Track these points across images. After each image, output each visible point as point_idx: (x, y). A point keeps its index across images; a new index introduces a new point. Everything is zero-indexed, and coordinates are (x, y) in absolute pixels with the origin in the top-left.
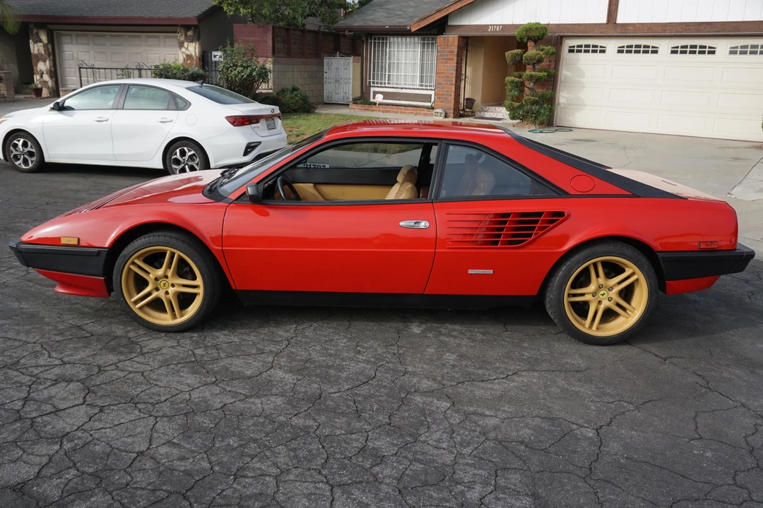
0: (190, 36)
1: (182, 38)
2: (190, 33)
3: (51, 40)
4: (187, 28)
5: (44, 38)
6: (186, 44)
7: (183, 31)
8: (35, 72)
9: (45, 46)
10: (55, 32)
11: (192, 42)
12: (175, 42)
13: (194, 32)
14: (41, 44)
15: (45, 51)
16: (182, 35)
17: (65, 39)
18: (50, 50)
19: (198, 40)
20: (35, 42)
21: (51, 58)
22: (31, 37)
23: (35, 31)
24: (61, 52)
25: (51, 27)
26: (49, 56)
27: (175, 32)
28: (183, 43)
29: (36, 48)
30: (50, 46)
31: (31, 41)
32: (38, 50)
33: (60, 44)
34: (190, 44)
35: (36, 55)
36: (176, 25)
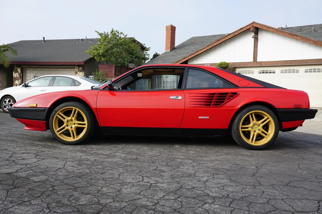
0: (80, 70)
1: (77, 70)
2: (80, 68)
3: (22, 72)
4: (79, 66)
5: (19, 70)
6: (78, 73)
7: (77, 67)
8: (14, 84)
9: (19, 74)
10: (24, 69)
11: (81, 72)
12: (74, 72)
13: (82, 68)
14: (18, 73)
15: (19, 76)
16: (77, 69)
17: (28, 72)
18: (21, 76)
19: (84, 71)
20: (15, 72)
21: (21, 79)
22: (14, 70)
23: (16, 68)
24: (26, 76)
25: (23, 66)
26: (20, 78)
27: (74, 68)
28: (77, 72)
29: (15, 75)
30: (21, 74)
31: (14, 72)
32: (16, 76)
33: (26, 73)
34: (80, 73)
35: (15, 78)
36: (75, 65)
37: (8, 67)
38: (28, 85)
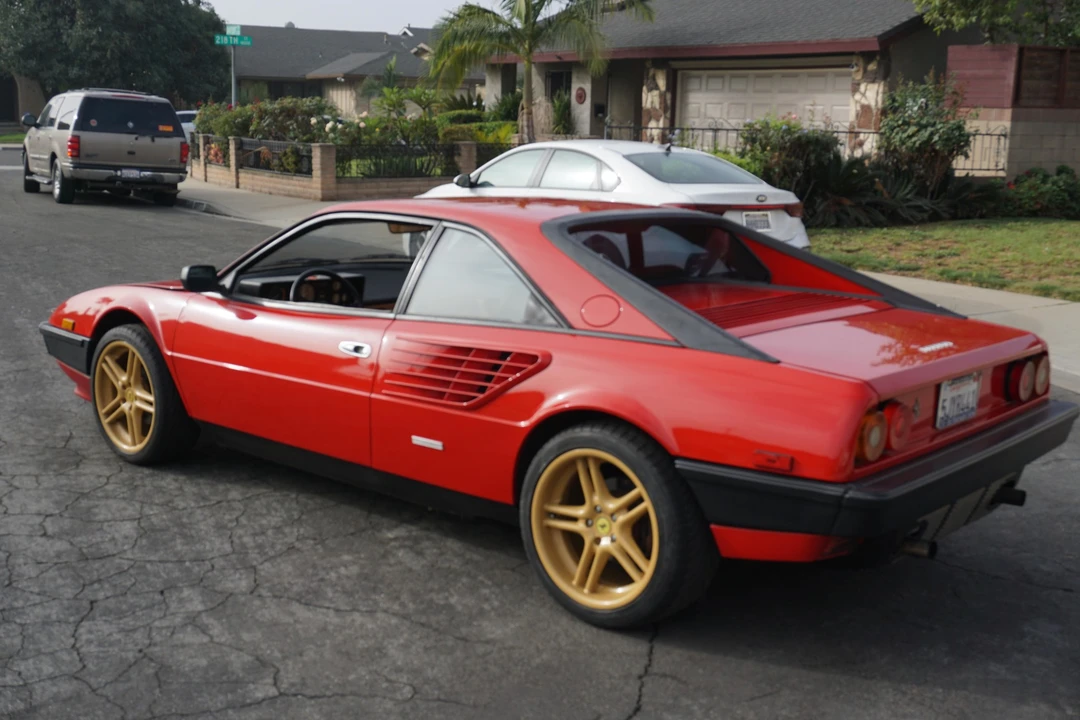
0: (871, 71)
1: (859, 77)
2: (872, 67)
3: (672, 86)
4: (868, 56)
5: (662, 83)
6: (862, 87)
7: (861, 63)
8: (644, 138)
9: (662, 96)
10: (679, 73)
11: (873, 82)
12: (847, 83)
13: (879, 64)
14: (656, 93)
15: (660, 103)
16: (858, 71)
17: (694, 84)
18: (669, 102)
19: (885, 78)
20: (650, 90)
21: (668, 115)
22: (645, 81)
23: (651, 72)
24: (685, 104)
25: (675, 64)
26: (665, 112)
27: (847, 66)
28: (859, 84)
29: (650, 99)
30: (669, 96)
31: (645, 88)
32: (652, 102)
33: (685, 92)
34: (870, 86)
35: (648, 111)
36: (851, 54)
37: (602, 73)
38: (480, 182)
